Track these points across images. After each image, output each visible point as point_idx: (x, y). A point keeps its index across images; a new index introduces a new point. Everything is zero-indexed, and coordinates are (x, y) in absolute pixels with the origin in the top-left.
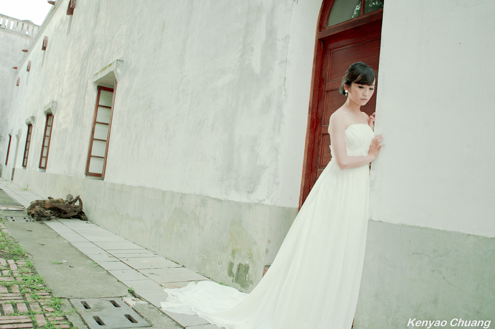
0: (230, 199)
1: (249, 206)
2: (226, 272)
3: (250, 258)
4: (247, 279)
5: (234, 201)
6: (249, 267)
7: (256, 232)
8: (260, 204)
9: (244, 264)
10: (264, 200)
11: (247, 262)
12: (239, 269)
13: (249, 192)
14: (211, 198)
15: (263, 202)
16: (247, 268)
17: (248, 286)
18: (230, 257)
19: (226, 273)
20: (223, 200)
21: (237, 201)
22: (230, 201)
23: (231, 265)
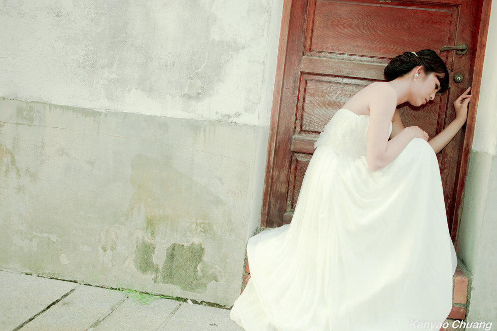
0: (127, 109)
1: (194, 126)
2: (130, 265)
3: (205, 232)
4: (200, 273)
5: (139, 116)
6: (202, 249)
7: (220, 179)
8: (226, 122)
9: (186, 245)
10: (238, 115)
11: (196, 240)
12: (171, 256)
13: (189, 97)
14: (56, 106)
15: (235, 120)
16: (197, 254)
17: (205, 285)
18: (140, 234)
19: (133, 266)
20: (103, 111)
21: (149, 114)
22: (126, 115)
23: (146, 250)
